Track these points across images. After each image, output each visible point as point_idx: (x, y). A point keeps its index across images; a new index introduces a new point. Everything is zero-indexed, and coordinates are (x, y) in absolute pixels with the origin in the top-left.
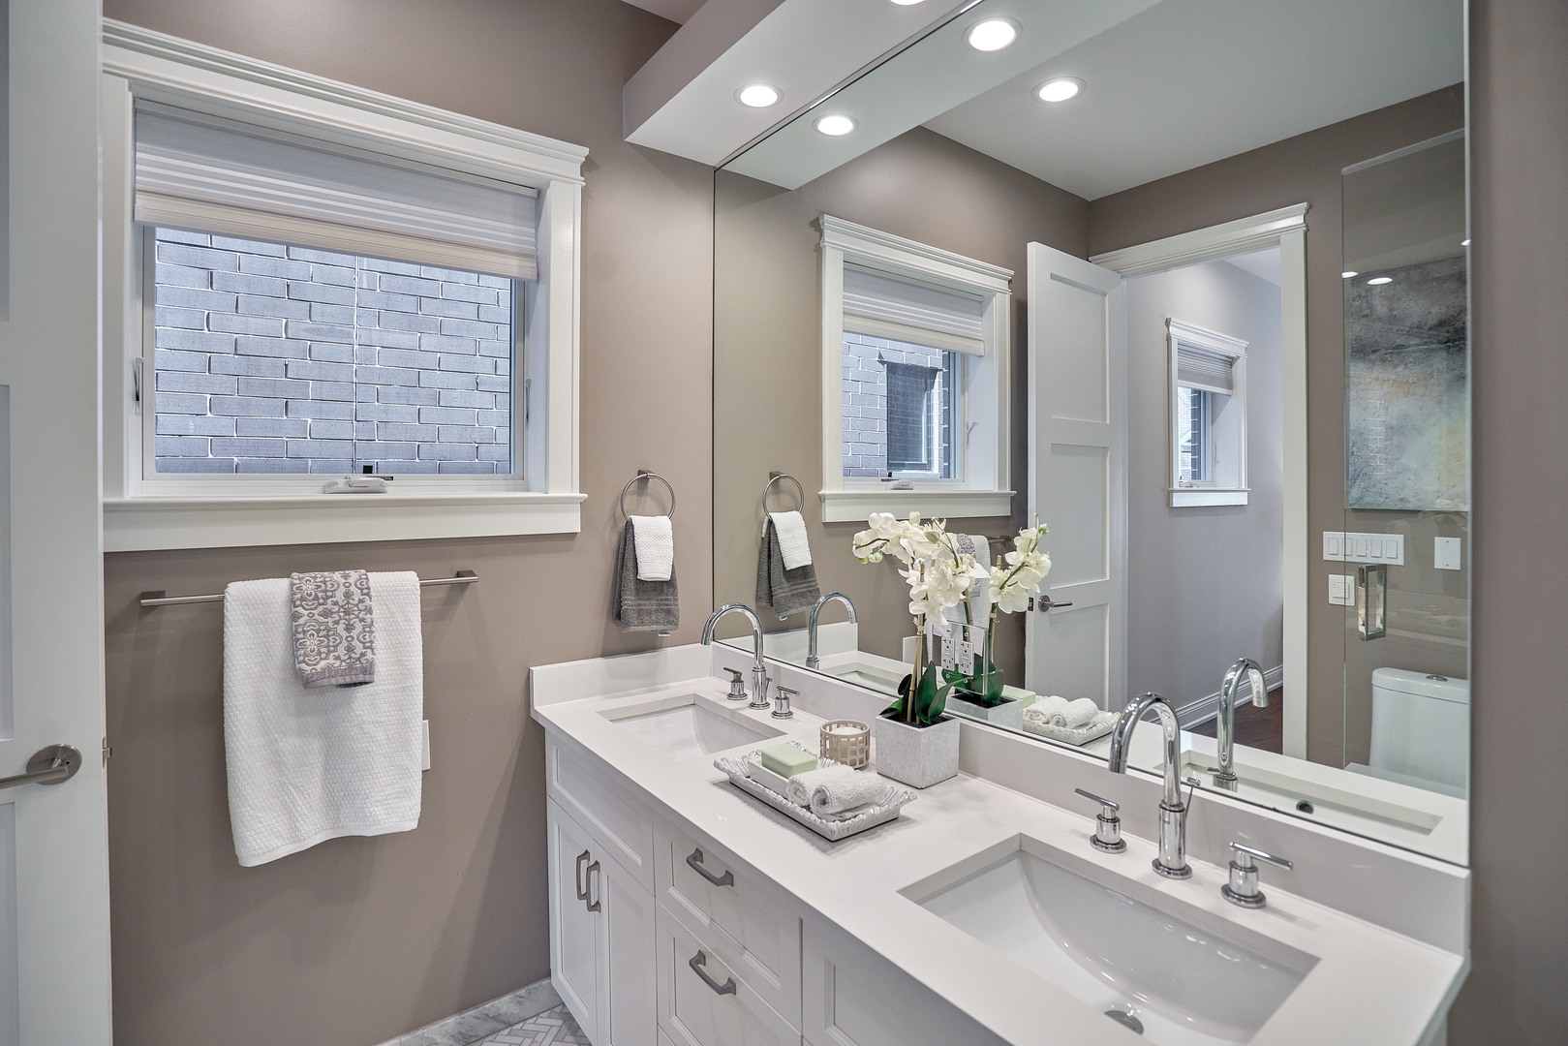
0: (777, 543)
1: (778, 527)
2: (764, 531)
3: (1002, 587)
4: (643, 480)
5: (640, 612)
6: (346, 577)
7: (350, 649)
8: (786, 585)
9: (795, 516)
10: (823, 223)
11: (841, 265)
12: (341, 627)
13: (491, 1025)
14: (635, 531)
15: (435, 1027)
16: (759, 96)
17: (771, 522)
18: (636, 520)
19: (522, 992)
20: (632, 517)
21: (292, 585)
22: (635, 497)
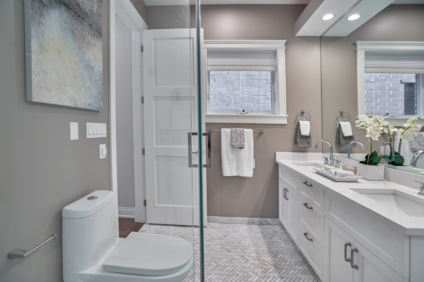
0: (341, 129)
1: (341, 125)
2: (338, 126)
3: (403, 134)
4: (303, 113)
5: (301, 142)
6: (240, 129)
7: (240, 142)
8: (344, 140)
9: (348, 123)
10: (357, 43)
11: (364, 54)
12: (239, 137)
13: (266, 223)
14: (300, 124)
15: (255, 218)
16: (328, 17)
17: (339, 124)
18: (300, 122)
19: (273, 219)
20: (299, 121)
21: (231, 129)
22: (300, 117)
